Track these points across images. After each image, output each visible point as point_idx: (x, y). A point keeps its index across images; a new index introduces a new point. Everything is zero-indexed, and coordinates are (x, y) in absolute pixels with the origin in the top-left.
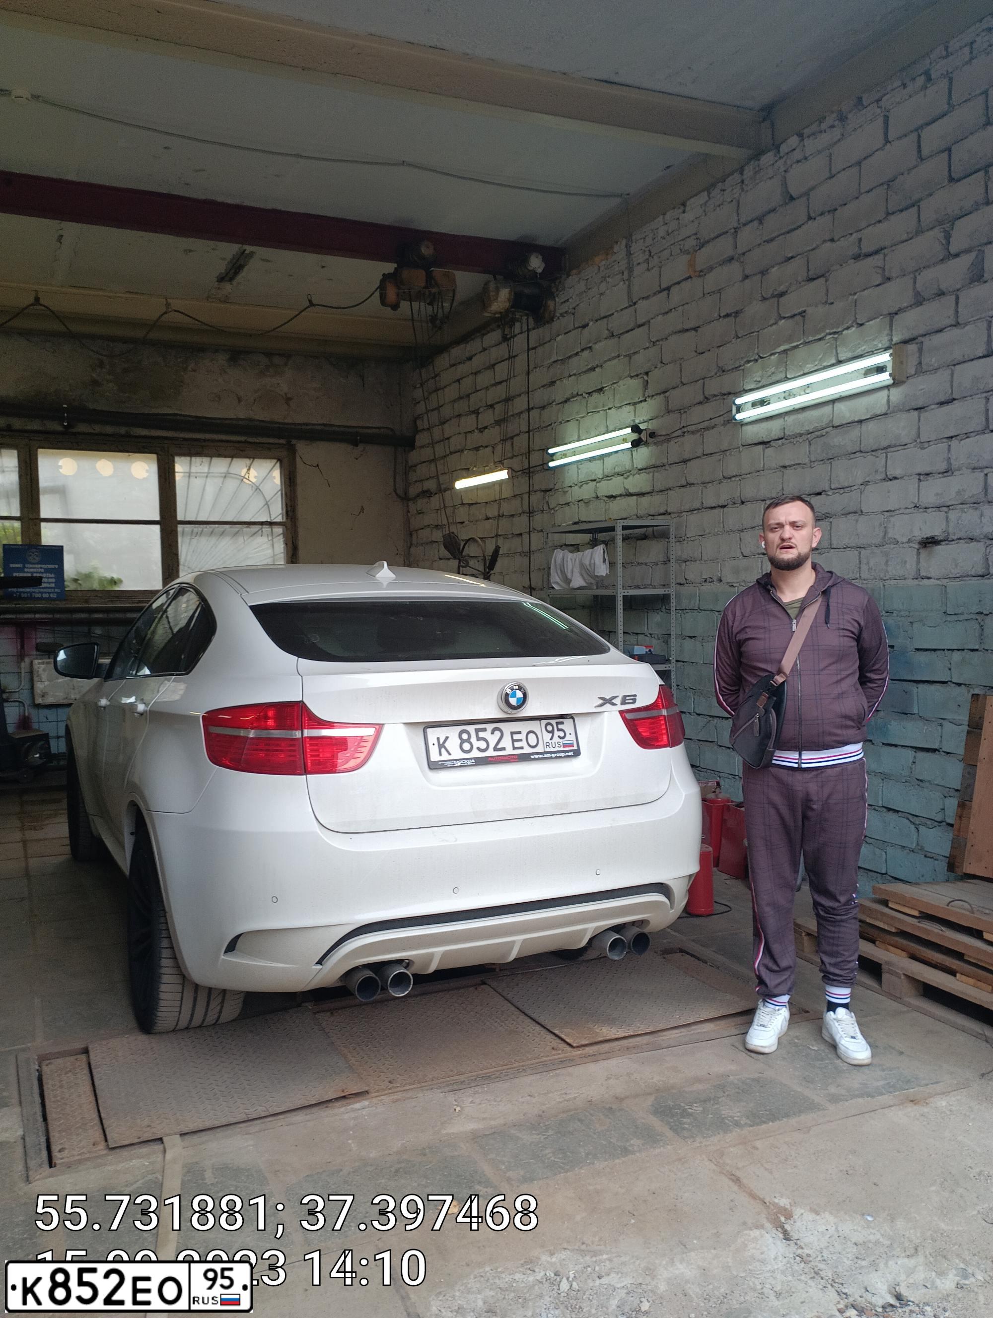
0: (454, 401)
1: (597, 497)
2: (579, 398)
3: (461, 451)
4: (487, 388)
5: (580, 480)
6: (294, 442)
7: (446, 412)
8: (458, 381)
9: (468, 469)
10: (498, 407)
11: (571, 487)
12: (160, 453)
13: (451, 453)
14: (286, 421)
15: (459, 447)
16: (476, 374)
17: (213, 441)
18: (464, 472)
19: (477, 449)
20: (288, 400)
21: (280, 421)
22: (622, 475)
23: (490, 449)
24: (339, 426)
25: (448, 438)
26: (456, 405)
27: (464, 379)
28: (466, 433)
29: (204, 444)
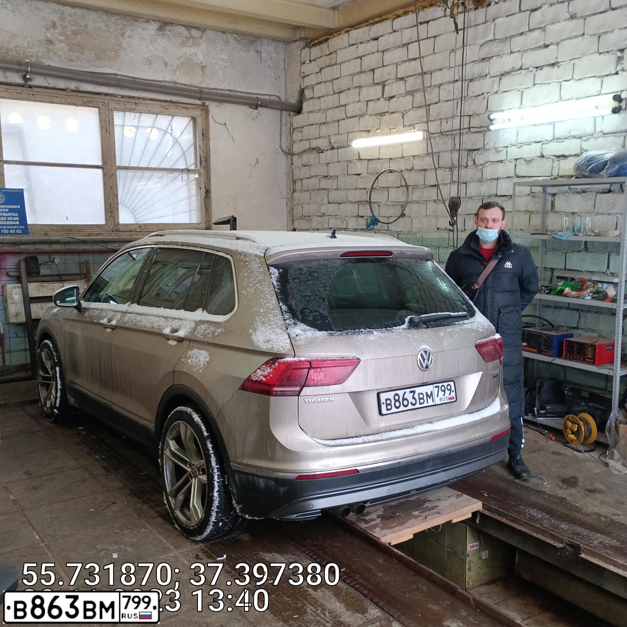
0: (354, 74)
1: (543, 156)
2: (523, 72)
3: (362, 116)
4: (397, 65)
5: (519, 142)
6: (207, 103)
7: (344, 83)
8: (361, 58)
9: (369, 131)
10: (410, 81)
11: (507, 147)
12: (101, 107)
13: (347, 118)
14: (202, 86)
15: (357, 113)
16: (383, 52)
17: (144, 99)
18: (363, 134)
19: (382, 114)
20: (204, 67)
21: (197, 85)
22: (581, 138)
23: (399, 115)
24: (241, 92)
25: (345, 106)
26: (356, 78)
27: (367, 57)
28: (367, 101)
29: (137, 101)
